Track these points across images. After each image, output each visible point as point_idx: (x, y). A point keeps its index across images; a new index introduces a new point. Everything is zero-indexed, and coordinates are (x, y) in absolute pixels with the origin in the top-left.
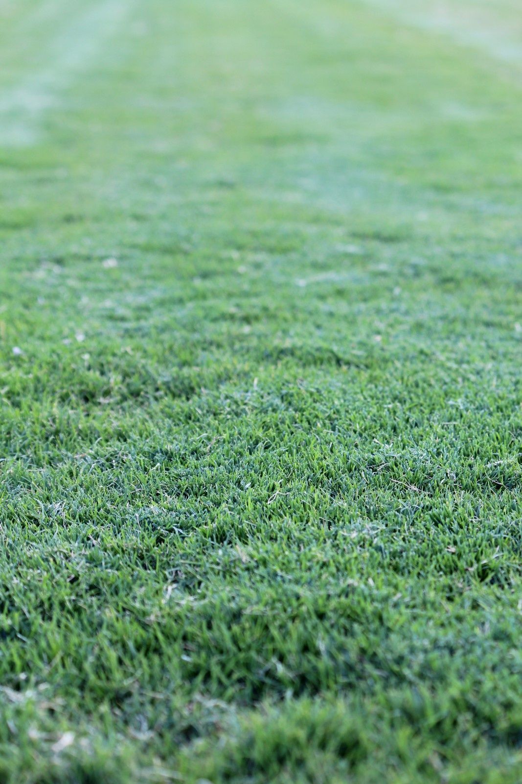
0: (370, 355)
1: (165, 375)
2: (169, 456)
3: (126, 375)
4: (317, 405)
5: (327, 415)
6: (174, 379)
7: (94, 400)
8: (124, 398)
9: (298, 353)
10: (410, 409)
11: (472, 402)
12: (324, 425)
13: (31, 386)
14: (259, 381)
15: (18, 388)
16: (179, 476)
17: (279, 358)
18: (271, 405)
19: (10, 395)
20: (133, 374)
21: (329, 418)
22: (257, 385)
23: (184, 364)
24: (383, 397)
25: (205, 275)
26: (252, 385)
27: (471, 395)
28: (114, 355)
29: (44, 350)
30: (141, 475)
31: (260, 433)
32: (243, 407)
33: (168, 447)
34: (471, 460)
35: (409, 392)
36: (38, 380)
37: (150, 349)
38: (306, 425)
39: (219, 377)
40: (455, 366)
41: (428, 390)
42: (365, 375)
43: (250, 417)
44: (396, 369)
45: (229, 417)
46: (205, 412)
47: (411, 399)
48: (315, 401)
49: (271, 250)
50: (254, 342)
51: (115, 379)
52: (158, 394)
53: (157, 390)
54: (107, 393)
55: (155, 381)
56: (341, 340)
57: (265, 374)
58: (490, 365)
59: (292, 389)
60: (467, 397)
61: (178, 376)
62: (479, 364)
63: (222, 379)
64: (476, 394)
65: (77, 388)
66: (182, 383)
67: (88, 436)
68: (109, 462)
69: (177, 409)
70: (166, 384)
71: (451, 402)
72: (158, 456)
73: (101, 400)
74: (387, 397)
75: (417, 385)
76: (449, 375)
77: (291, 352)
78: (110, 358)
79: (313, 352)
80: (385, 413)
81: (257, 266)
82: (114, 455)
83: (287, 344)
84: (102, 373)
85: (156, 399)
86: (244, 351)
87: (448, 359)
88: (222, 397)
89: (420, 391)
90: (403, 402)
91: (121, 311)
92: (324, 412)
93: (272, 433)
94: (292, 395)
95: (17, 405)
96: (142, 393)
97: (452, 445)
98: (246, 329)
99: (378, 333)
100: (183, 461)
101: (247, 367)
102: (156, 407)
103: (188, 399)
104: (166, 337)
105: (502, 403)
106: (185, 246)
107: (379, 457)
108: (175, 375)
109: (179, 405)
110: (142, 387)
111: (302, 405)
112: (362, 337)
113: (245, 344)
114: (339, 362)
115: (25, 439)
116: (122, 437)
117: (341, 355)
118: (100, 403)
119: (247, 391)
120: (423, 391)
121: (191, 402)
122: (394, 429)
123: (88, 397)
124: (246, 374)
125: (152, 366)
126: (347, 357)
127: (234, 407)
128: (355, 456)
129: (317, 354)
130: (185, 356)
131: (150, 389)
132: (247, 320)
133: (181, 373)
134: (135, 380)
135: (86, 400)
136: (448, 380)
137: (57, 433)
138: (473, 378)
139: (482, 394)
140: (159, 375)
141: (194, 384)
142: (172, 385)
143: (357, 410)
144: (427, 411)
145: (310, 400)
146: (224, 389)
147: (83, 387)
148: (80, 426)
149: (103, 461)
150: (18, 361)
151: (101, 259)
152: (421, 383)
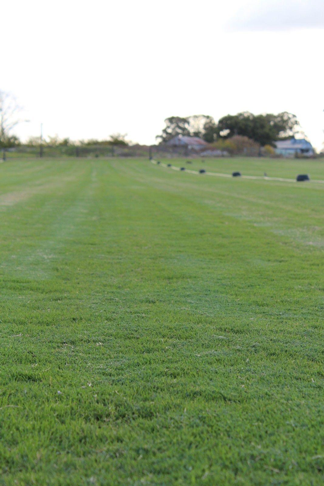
0: (241, 396)
1: (137, 406)
2: (146, 451)
3: (116, 406)
4: (219, 423)
5: (224, 429)
6: (142, 408)
7: (102, 419)
8: (117, 419)
9: (204, 394)
10: (266, 426)
11: (298, 422)
12: (224, 435)
13: (69, 412)
14: (187, 410)
15: (62, 412)
16: (153, 463)
17: (194, 397)
18: (195, 423)
19: (59, 416)
20: (121, 405)
21: (226, 430)
22: (186, 412)
23: (145, 400)
24: (252, 419)
25: (148, 351)
26: (184, 412)
27: (297, 418)
28: (110, 395)
29: (73, 392)
30: (133, 462)
31: (192, 439)
32: (180, 424)
33: (146, 446)
34: (304, 455)
35: (265, 416)
36: (72, 408)
37: (128, 392)
38: (214, 434)
39: (165, 407)
40: (285, 402)
41: (274, 415)
42: (239, 407)
43: (185, 430)
44: (255, 403)
45: (174, 429)
46: (161, 427)
47: (266, 420)
48: (217, 421)
49: (180, 337)
50: (180, 387)
51: (111, 408)
52: (134, 416)
53: (133, 413)
54: (108, 416)
55: (132, 409)
56: (224, 387)
57: (189, 406)
58: (303, 402)
59: (204, 414)
60: (295, 419)
61: (144, 406)
62: (298, 401)
63: (167, 409)
64: (299, 418)
65: (92, 413)
66: (146, 410)
67: (102, 439)
68: (115, 455)
69: (146, 425)
70: (138, 410)
71: (288, 422)
72: (141, 451)
73: (105, 419)
74: (254, 419)
75: (268, 412)
76: (283, 407)
77: (200, 393)
78: (108, 396)
79: (211, 393)
80: (254, 428)
81: (174, 346)
82: (118, 450)
83: (197, 389)
84: (105, 405)
85: (134, 419)
86: (175, 393)
87: (281, 398)
88: (169, 418)
89: (270, 416)
90: (262, 421)
91: (108, 371)
92: (223, 427)
93: (198, 438)
94: (205, 418)
95: (63, 422)
96: (126, 416)
97: (293, 446)
98: (175, 381)
99: (242, 383)
100: (154, 454)
101: (178, 402)
102: (134, 423)
103: (151, 420)
104: (134, 384)
105: (313, 423)
106: (136, 334)
107: (255, 453)
108: (142, 406)
109: (147, 423)
110: (126, 412)
111: (211, 423)
112: (235, 386)
113: (175, 389)
114: (225, 399)
115: (69, 442)
116: (120, 440)
117: (226, 395)
118: (105, 421)
119: (181, 415)
120: (272, 416)
121: (153, 421)
122: (260, 436)
123: (98, 418)
124: (179, 406)
125: (130, 401)
126: (229, 396)
127: (176, 424)
128: (243, 452)
129: (213, 395)
130: (146, 395)
131: (130, 413)
132: (174, 376)
133: (145, 404)
134: (122, 409)
135: (98, 419)
136: (283, 410)
137: (85, 437)
138: (296, 409)
139: (302, 418)
140: (134, 406)
141: (152, 411)
142: (141, 411)
143: (240, 426)
144: (276, 427)
145: (215, 421)
146: (169, 414)
147: (96, 413)
148: (97, 434)
149: (112, 454)
150: (60, 398)
151: (95, 342)
152: (270, 411)
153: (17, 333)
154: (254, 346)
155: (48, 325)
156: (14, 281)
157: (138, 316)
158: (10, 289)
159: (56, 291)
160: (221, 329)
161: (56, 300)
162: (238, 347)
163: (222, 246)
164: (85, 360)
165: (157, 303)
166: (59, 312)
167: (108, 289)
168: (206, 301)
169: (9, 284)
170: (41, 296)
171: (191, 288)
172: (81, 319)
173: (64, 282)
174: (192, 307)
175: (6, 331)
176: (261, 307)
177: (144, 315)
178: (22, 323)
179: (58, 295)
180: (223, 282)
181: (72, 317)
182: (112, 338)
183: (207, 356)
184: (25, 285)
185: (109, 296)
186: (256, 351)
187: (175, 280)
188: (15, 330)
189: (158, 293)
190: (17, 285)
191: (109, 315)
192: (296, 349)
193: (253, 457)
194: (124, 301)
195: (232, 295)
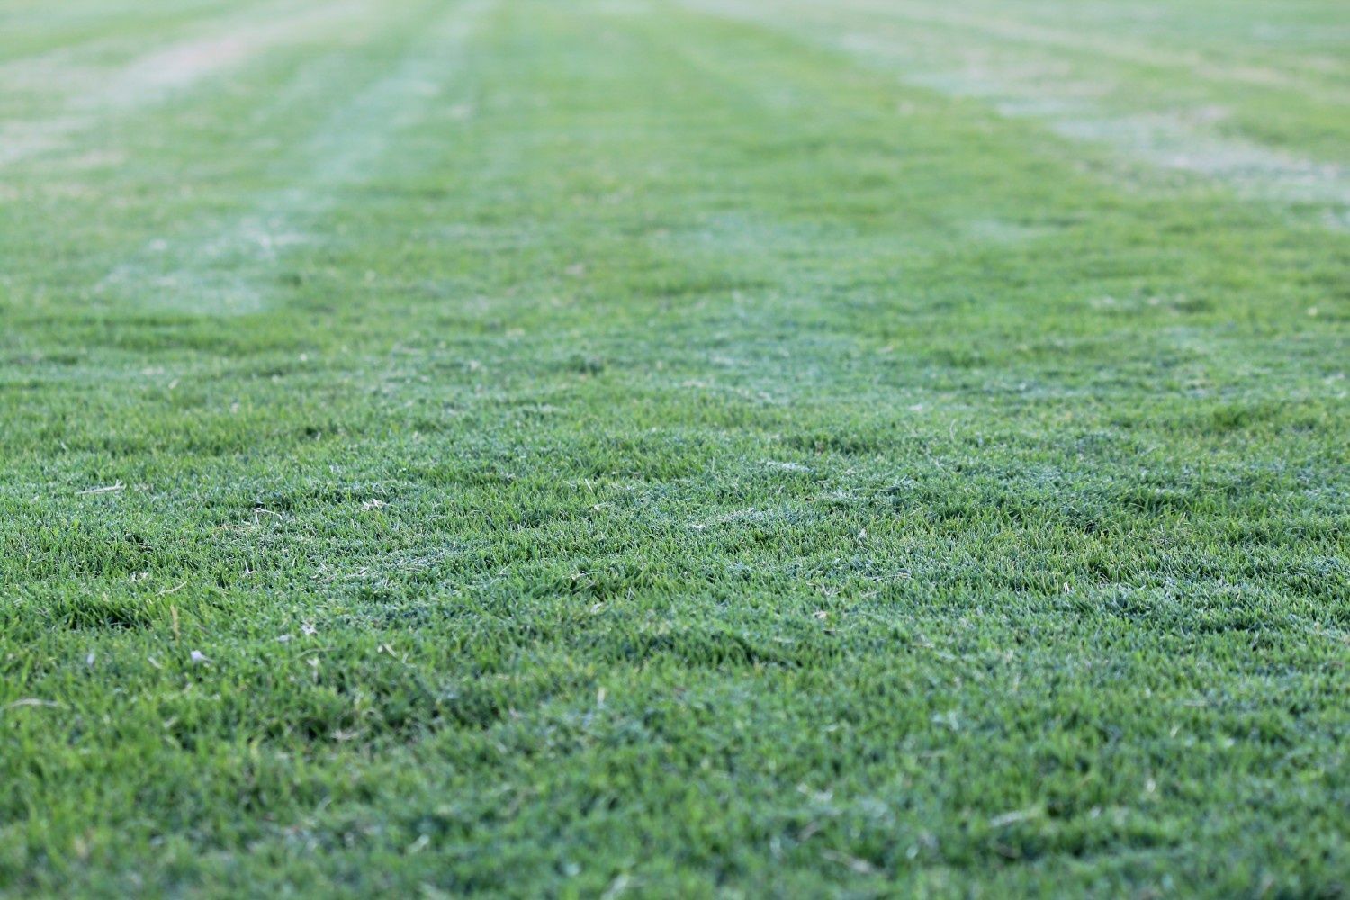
0: (805, 645)
1: (447, 688)
2: (443, 825)
3: (382, 691)
4: (706, 731)
5: (720, 747)
6: (465, 695)
7: (326, 735)
8: (377, 730)
9: (682, 644)
10: (866, 733)
11: (974, 717)
12: (715, 765)
13: (218, 715)
14: (608, 694)
15: (192, 718)
16: (456, 859)
17: (647, 654)
18: (626, 733)
19: (180, 731)
20: (394, 687)
21: (726, 752)
22: (605, 701)
23: (483, 669)
24: (821, 714)
25: (533, 521)
26: (596, 702)
27: (974, 705)
28: (363, 658)
29: (243, 652)
30: (392, 859)
31: (601, 781)
32: (576, 738)
33: (443, 810)
34: (965, 816)
35: (867, 704)
36: (229, 703)
37: (428, 648)
38: (682, 764)
39: (542, 689)
40: (950, 658)
41: (900, 699)
42: (793, 678)
43: (588, 755)
44: (848, 667)
45: (552, 755)
46: (512, 748)
47: (869, 715)
48: (702, 724)
49: (653, 474)
50: (607, 628)
51: (362, 696)
52: (435, 722)
53: (435, 714)
54: (347, 723)
55: (431, 700)
56: (757, 621)
57: (619, 682)
58: (1011, 654)
59: (664, 705)
60: (966, 709)
61: (471, 689)
62: (993, 652)
63: (546, 692)
64: (982, 704)
65: (296, 716)
66: (478, 702)
67: (309, 796)
68: (338, 838)
69: (465, 746)
70: (447, 703)
71: (938, 719)
72: (425, 826)
73: (339, 734)
74: (828, 713)
75: (881, 692)
76: (938, 673)
77: (670, 643)
78: (356, 663)
79: (707, 641)
80: (821, 741)
81: (626, 500)
82: (350, 826)
83: (664, 628)
84: (341, 689)
85: (432, 729)
86: (588, 646)
87: (940, 646)
88: (543, 723)
89: (885, 702)
90: (854, 720)
91: (382, 586)
92: (715, 742)
93: (622, 779)
94: (663, 716)
95: (188, 746)
96: (408, 721)
97: (933, 790)
98: (596, 607)
99: (824, 606)
100: (467, 831)
101: (589, 672)
102: (428, 742)
103: (485, 727)
104: (456, 624)
105: (1025, 717)
106: (503, 471)
107: (803, 814)
108: (465, 688)
109: (471, 739)
110: (408, 709)
111: (680, 731)
112: (794, 614)
113: (591, 633)
114: (750, 656)
115: (199, 803)
116: (366, 795)
117: (754, 646)
118: (335, 740)
119: (586, 711)
120: (892, 700)
121: (490, 732)
122: (836, 765)
123: (315, 730)
124: (588, 683)
125: (426, 672)
126: (765, 649)
127: (562, 738)
128: (765, 814)
129: (714, 645)
130: (488, 654)
131: (422, 713)
132: (597, 591)
133: (475, 685)
134: (397, 701)
135: (312, 735)
136: (935, 681)
137: (256, 792)
138: (979, 676)
139: (992, 703)
140: (440, 690)
141: (497, 702)
142: (460, 706)
143: (774, 736)
144: (895, 735)
145: (693, 723)
146: (546, 709)
147: (307, 714)
148: (298, 780)
149: (329, 837)
150: (198, 673)
151: (359, 498)
152: (888, 688)
153: (108, 480)
154: (894, 491)
155: (217, 451)
156: (140, 322)
157: (527, 414)
158: (123, 345)
159: (274, 346)
160: (798, 443)
161: (269, 374)
162: (841, 495)
163: (873, 182)
164: (311, 558)
165: (608, 372)
166: (266, 412)
167: (455, 334)
168: (776, 358)
169: (120, 333)
170: (218, 364)
171: (735, 318)
172: (334, 430)
173: (310, 317)
174: (722, 379)
175: (71, 476)
176: (959, 371)
177: (547, 409)
178: (130, 449)
179: (280, 358)
180: (854, 296)
181: (305, 424)
182: (420, 483)
183: (727, 526)
184: (173, 331)
185: (445, 356)
186: (897, 506)
187: (688, 297)
188: (101, 473)
189: (619, 341)
190: (148, 333)
191: (429, 415)
192: (1035, 494)
193: (793, 828)
194: (496, 371)
195: (870, 336)
